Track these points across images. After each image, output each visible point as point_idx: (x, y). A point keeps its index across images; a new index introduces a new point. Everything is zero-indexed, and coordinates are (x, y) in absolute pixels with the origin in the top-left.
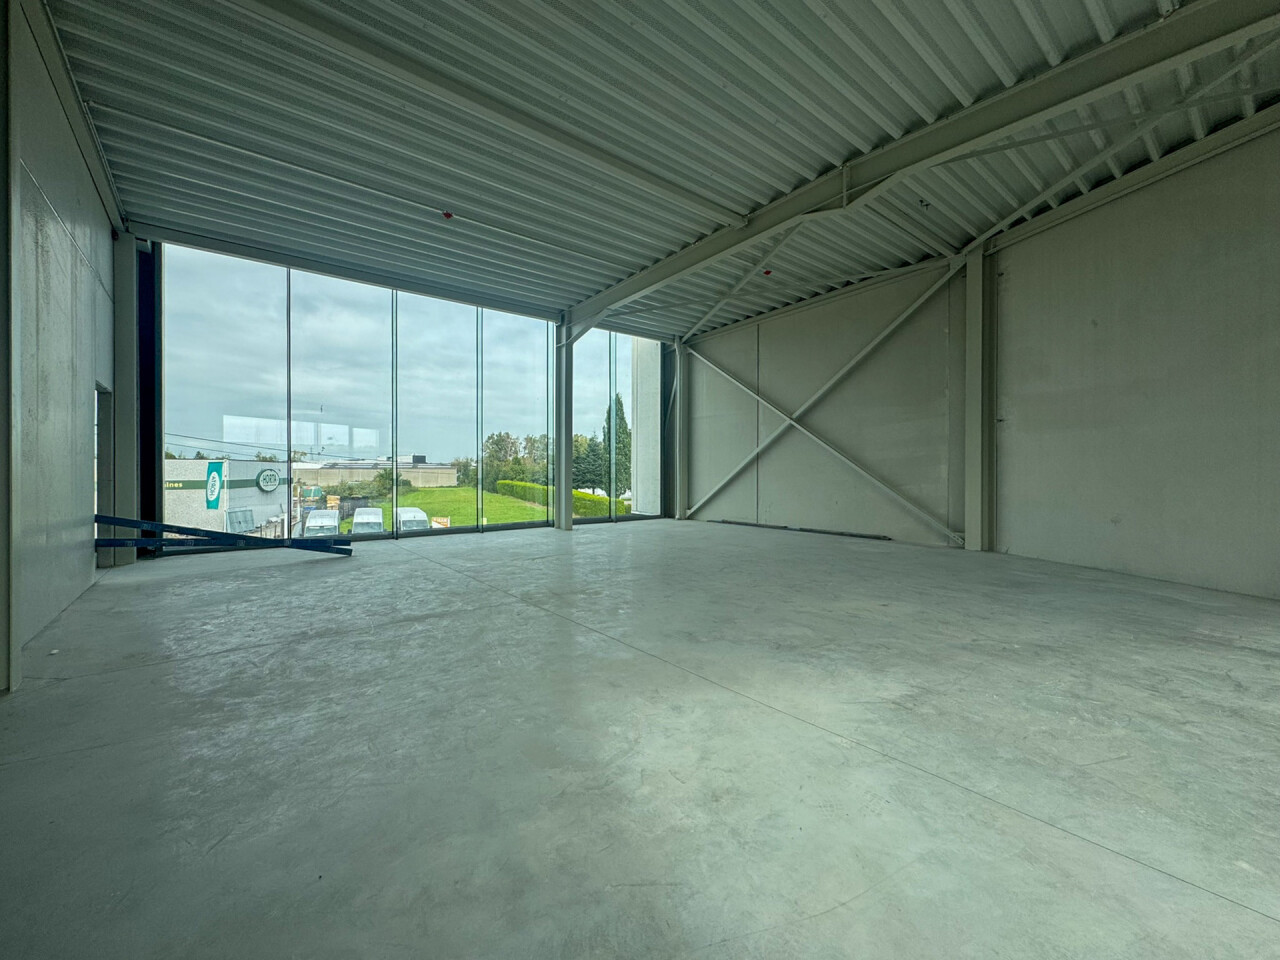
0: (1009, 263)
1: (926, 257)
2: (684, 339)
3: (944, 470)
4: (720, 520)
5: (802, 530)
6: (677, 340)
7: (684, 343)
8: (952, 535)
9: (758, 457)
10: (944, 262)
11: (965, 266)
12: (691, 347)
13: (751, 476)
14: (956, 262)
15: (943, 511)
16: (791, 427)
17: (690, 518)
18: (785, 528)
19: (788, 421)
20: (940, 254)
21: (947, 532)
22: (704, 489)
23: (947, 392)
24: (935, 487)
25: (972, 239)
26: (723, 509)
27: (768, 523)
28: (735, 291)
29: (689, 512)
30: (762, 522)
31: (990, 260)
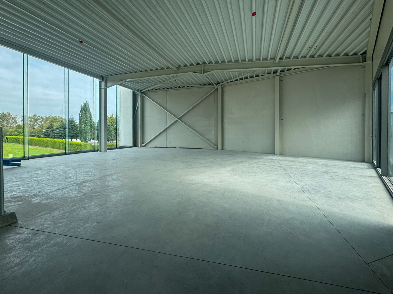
0: (225, 89)
1: (210, 84)
2: (142, 91)
3: (213, 132)
4: (155, 147)
5: (180, 148)
6: (139, 91)
7: (142, 92)
8: (215, 146)
9: (167, 128)
10: (213, 87)
11: (218, 88)
12: (144, 94)
13: (165, 133)
14: (216, 87)
15: (213, 141)
16: (177, 121)
17: (143, 147)
18: (175, 148)
19: (176, 119)
20: (213, 84)
21: (214, 146)
22: (148, 138)
23: (214, 115)
24: (211, 136)
25: (219, 83)
26: (155, 143)
27: (170, 147)
28: (165, 83)
29: (143, 145)
30: (169, 147)
31: (222, 88)
